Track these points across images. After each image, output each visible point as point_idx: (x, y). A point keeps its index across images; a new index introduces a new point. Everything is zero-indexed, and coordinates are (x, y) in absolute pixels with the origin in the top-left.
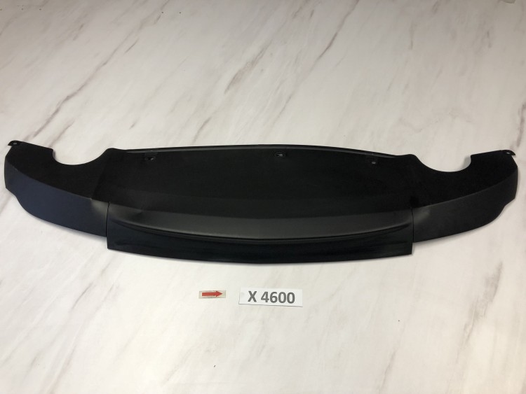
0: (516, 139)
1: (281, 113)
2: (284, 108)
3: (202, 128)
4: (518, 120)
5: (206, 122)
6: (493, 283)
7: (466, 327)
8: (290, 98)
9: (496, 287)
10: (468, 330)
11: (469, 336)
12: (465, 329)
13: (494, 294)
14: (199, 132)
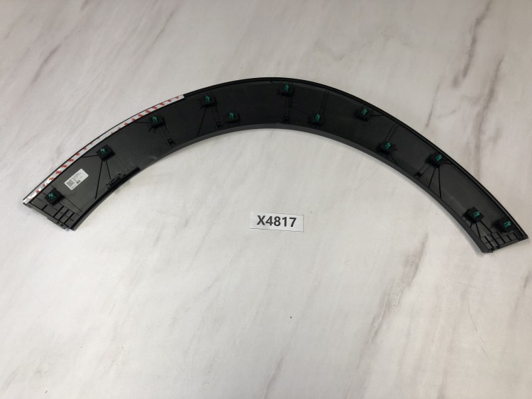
0: (462, 67)
1: (157, 37)
2: (163, 30)
3: (46, 61)
4: (469, 39)
5: (53, 52)
6: (414, 262)
7: (374, 319)
8: (172, 15)
9: (417, 268)
10: (376, 325)
11: (376, 333)
12: (372, 323)
13: (413, 277)
14: (42, 67)
